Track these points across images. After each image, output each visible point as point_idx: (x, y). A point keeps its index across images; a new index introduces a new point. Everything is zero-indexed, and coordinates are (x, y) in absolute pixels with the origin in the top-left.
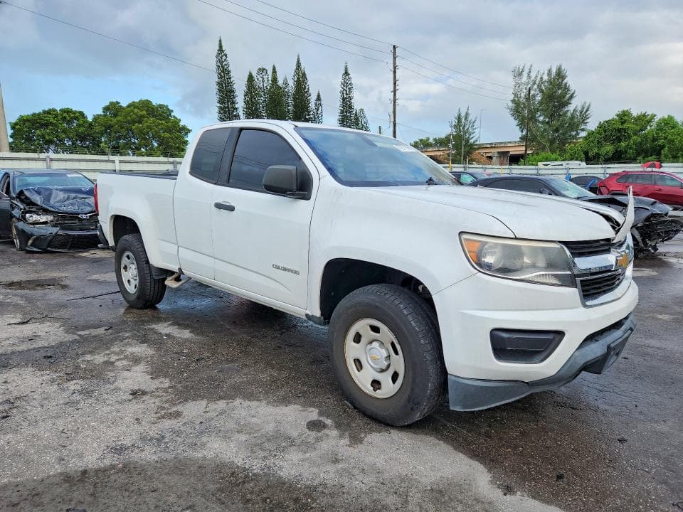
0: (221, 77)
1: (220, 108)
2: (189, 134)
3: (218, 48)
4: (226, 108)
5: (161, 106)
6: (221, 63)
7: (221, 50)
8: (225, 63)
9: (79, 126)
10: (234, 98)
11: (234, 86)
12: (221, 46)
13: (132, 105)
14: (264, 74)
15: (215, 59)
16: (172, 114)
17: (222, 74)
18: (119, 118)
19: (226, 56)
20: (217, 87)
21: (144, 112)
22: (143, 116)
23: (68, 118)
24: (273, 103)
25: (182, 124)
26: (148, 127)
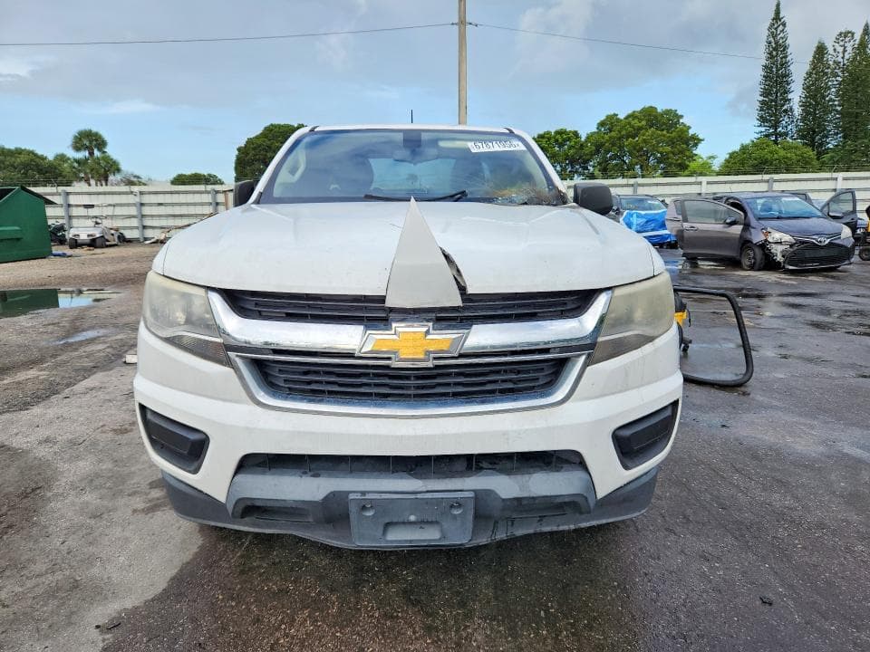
0: (771, 56)
1: (763, 103)
2: (700, 146)
3: (773, 16)
4: (772, 101)
5: (668, 112)
6: (774, 36)
7: (777, 17)
8: (782, 35)
9: (570, 148)
10: (788, 84)
11: (791, 68)
12: (778, 12)
13: (632, 116)
14: (847, 39)
15: (767, 33)
16: (681, 121)
17: (774, 53)
18: (613, 134)
19: (784, 25)
20: (763, 73)
21: (644, 123)
22: (640, 128)
23: (560, 140)
24: (853, 82)
25: (691, 132)
26: (645, 141)
